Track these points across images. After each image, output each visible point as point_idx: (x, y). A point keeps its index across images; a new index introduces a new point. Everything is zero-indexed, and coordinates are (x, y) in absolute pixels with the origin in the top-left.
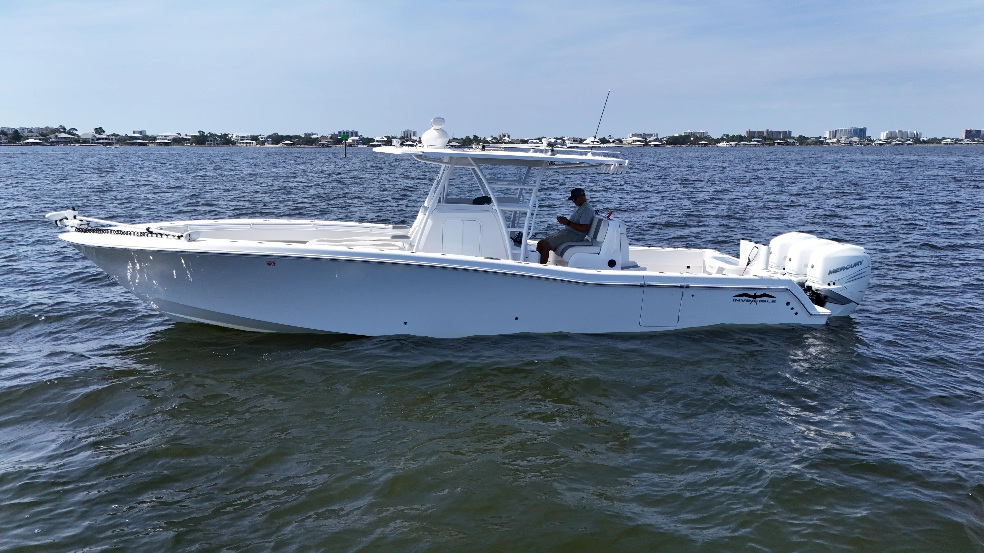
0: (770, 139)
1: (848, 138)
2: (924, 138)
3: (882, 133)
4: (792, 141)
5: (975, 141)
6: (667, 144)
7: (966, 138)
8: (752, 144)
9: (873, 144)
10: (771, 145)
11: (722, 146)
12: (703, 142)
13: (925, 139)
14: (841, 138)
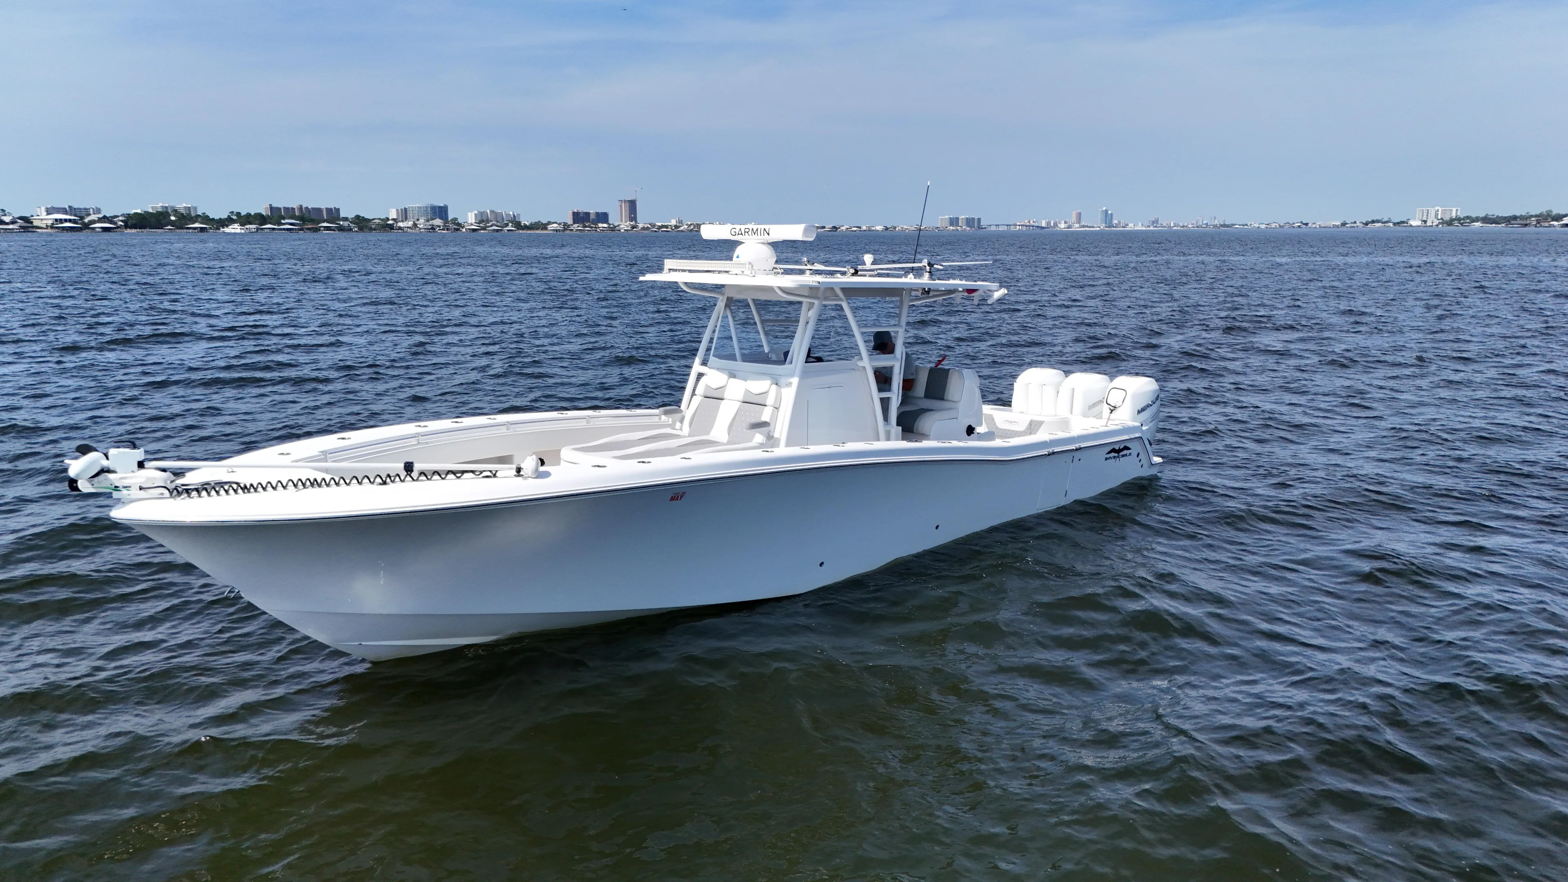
0: (312, 221)
1: (428, 221)
2: (525, 222)
3: (469, 214)
4: (346, 224)
5: (586, 227)
6: (126, 226)
7: (574, 223)
8: (284, 229)
9: (464, 230)
10: (316, 230)
11: (233, 231)
12: (196, 225)
13: (527, 224)
14: (418, 220)
